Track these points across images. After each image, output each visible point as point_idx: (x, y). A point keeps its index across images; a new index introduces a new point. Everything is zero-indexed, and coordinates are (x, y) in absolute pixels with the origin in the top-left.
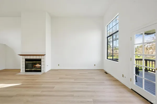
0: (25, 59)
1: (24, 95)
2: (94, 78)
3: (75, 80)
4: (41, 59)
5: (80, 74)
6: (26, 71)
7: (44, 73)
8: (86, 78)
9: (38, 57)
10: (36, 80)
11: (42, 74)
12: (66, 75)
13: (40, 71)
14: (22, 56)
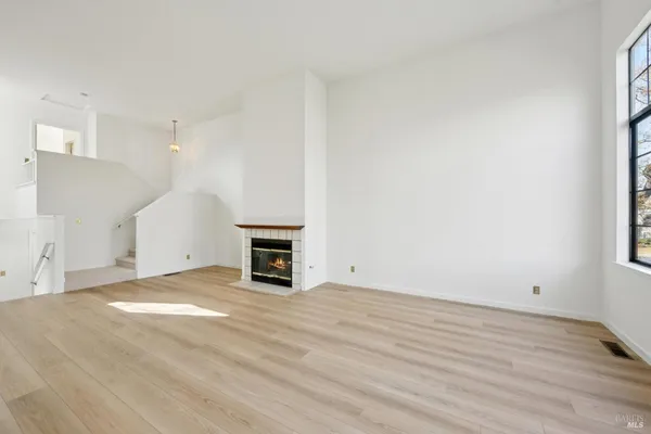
0: (253, 239)
1: (216, 353)
2: (510, 364)
3: (398, 345)
4: (291, 241)
5: (438, 321)
6: (255, 278)
7: (300, 294)
8: (455, 351)
9: (282, 236)
10: (268, 311)
11: (290, 297)
12: (369, 315)
13: (288, 284)
14: (244, 230)
